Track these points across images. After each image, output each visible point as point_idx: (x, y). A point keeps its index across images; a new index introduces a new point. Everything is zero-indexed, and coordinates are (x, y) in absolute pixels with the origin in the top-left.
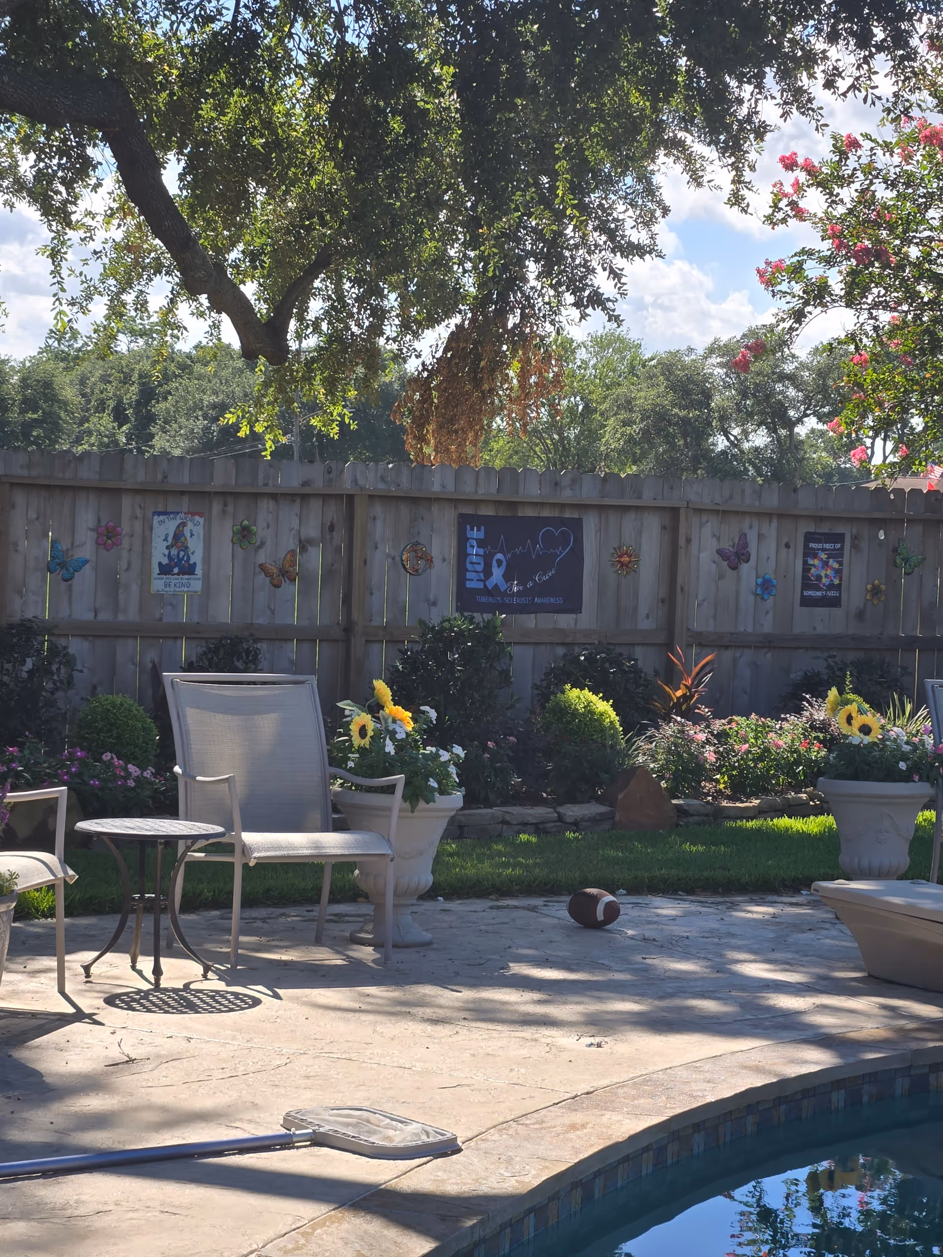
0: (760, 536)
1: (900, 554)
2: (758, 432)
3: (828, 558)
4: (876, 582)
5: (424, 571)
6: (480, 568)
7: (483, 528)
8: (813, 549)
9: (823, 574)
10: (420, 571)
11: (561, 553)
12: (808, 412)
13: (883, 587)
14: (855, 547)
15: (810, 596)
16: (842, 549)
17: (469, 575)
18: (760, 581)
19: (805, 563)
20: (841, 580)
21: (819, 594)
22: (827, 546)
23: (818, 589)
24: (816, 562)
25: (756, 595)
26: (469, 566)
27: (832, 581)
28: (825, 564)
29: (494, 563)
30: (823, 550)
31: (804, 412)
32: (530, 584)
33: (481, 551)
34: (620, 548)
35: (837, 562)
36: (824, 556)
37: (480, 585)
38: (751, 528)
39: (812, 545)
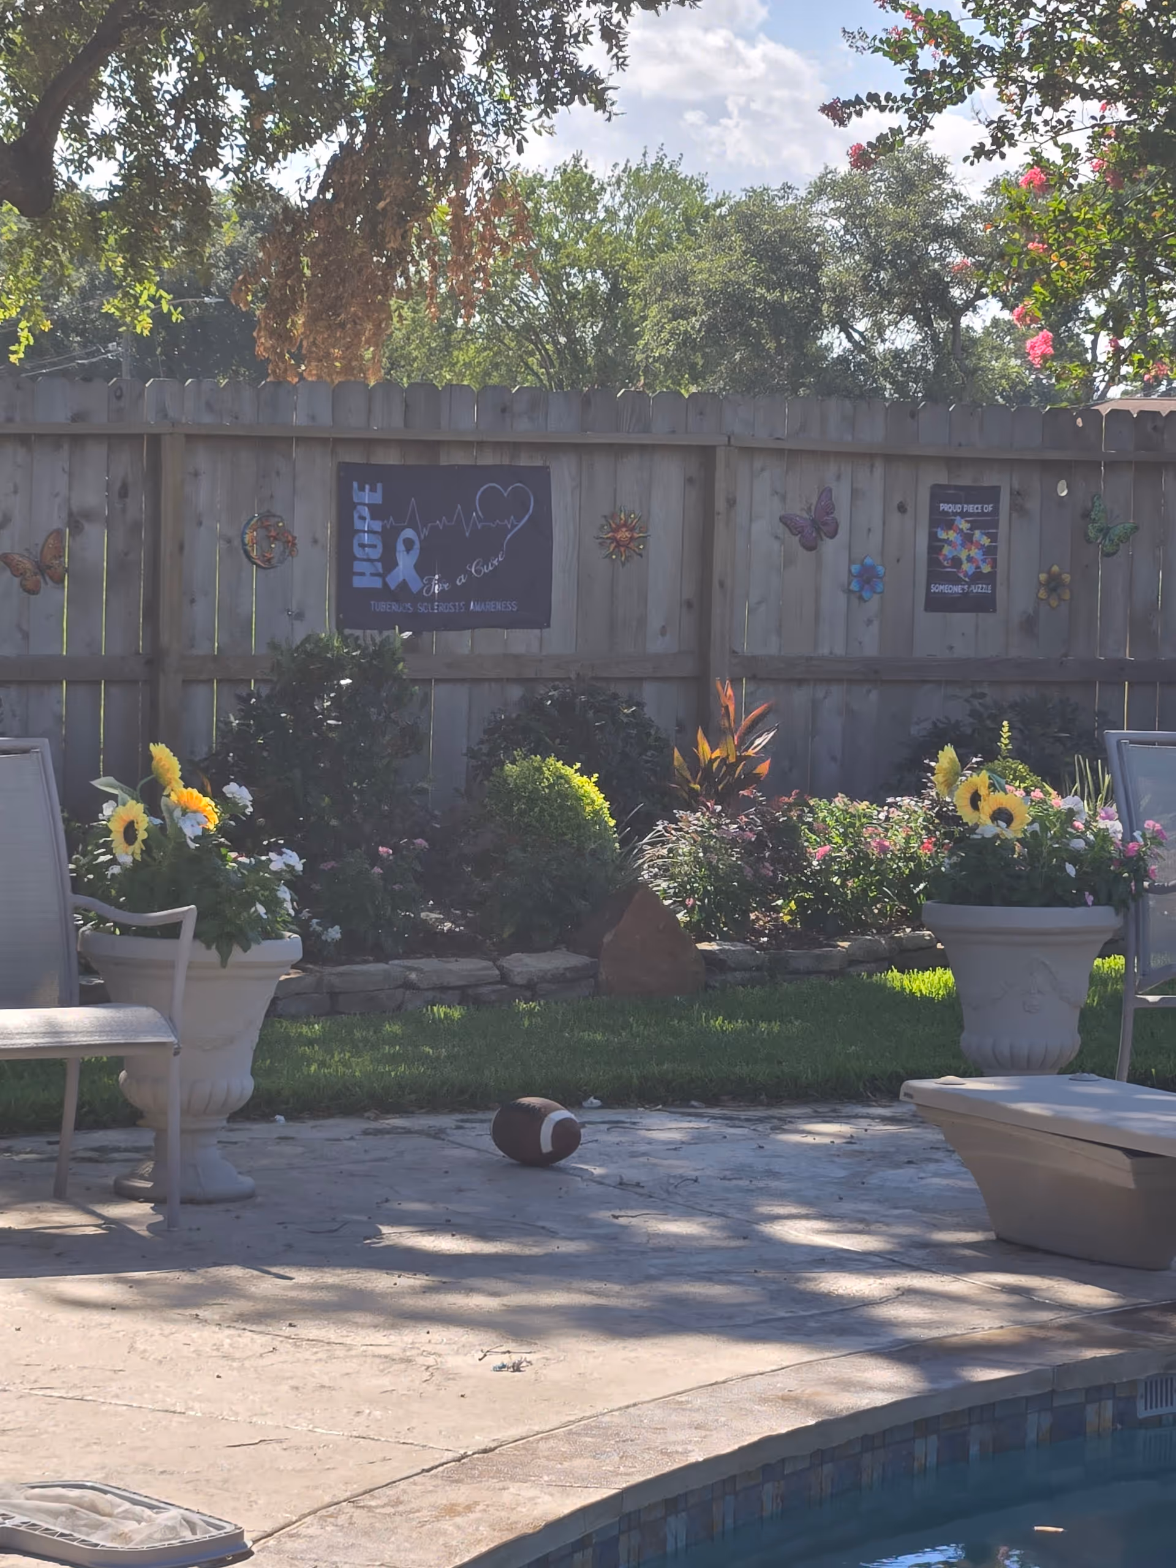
0: (855, 493)
1: (1094, 521)
2: (899, 325)
3: (971, 529)
4: (1055, 569)
5: (281, 562)
6: (376, 554)
7: (379, 486)
8: (946, 513)
9: (963, 555)
10: (274, 561)
11: (513, 526)
12: (984, 290)
13: (1067, 578)
14: (1018, 508)
15: (942, 593)
16: (996, 511)
17: (358, 566)
18: (855, 568)
19: (933, 537)
20: (994, 564)
21: (958, 589)
22: (971, 508)
23: (957, 581)
24: (952, 535)
25: (850, 592)
26: (358, 552)
27: (978, 567)
28: (968, 539)
29: (400, 546)
30: (963, 515)
31: (978, 290)
32: (461, 580)
33: (377, 526)
34: (613, 516)
35: (988, 535)
36: (964, 525)
37: (377, 583)
38: (838, 478)
39: (944, 507)
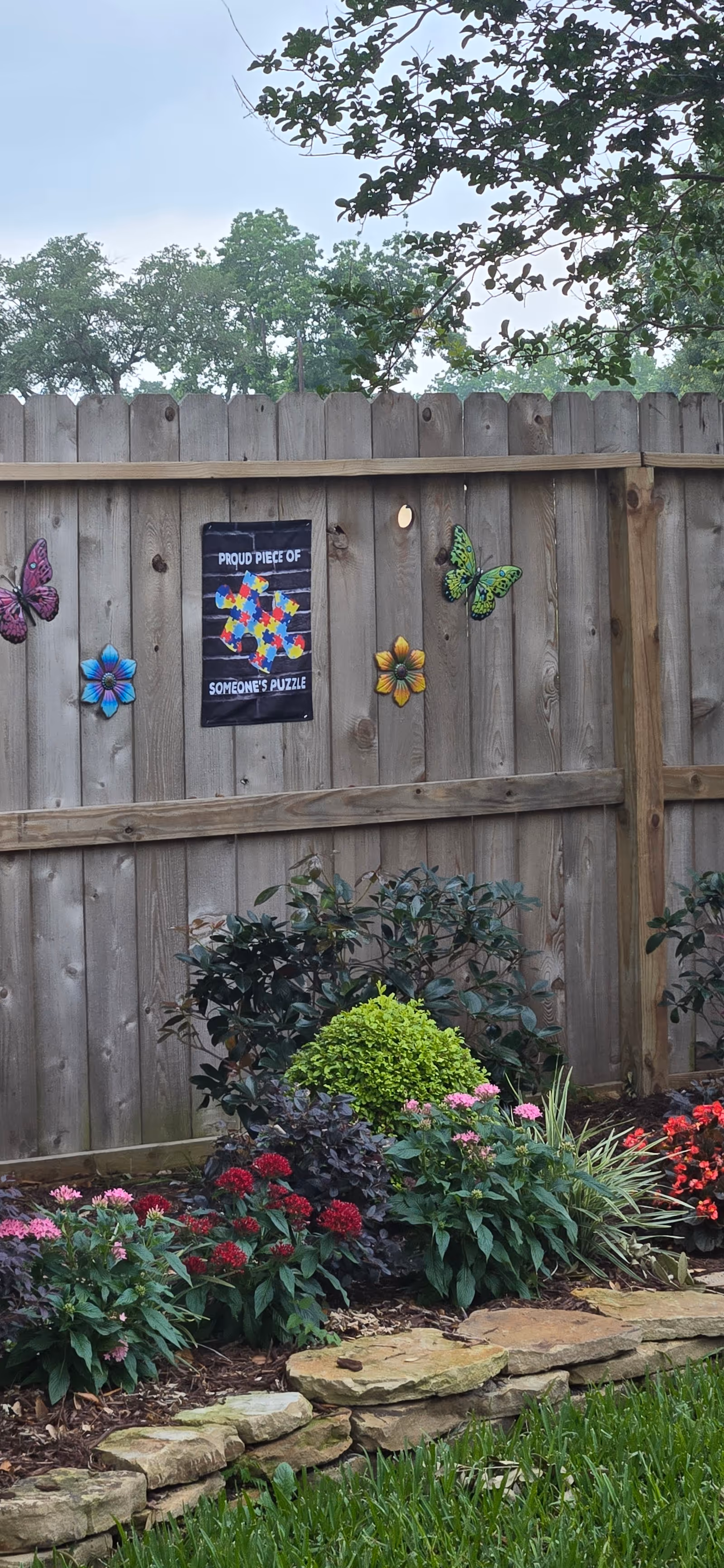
0: (82, 543)
1: (456, 566)
3: (270, 590)
4: (401, 643)
8: (230, 569)
9: (258, 630)
12: (138, 354)
13: (419, 656)
14: (334, 553)
15: (228, 696)
16: (306, 561)
18: (90, 665)
19: (209, 607)
20: (307, 647)
21: (252, 687)
22: (268, 557)
23: (246, 673)
24: (240, 602)
25: (83, 704)
27: (281, 650)
28: (264, 606)
30: (255, 568)
31: (133, 355)
35: (293, 597)
36: (258, 584)
38: (57, 522)
39: (226, 558)
